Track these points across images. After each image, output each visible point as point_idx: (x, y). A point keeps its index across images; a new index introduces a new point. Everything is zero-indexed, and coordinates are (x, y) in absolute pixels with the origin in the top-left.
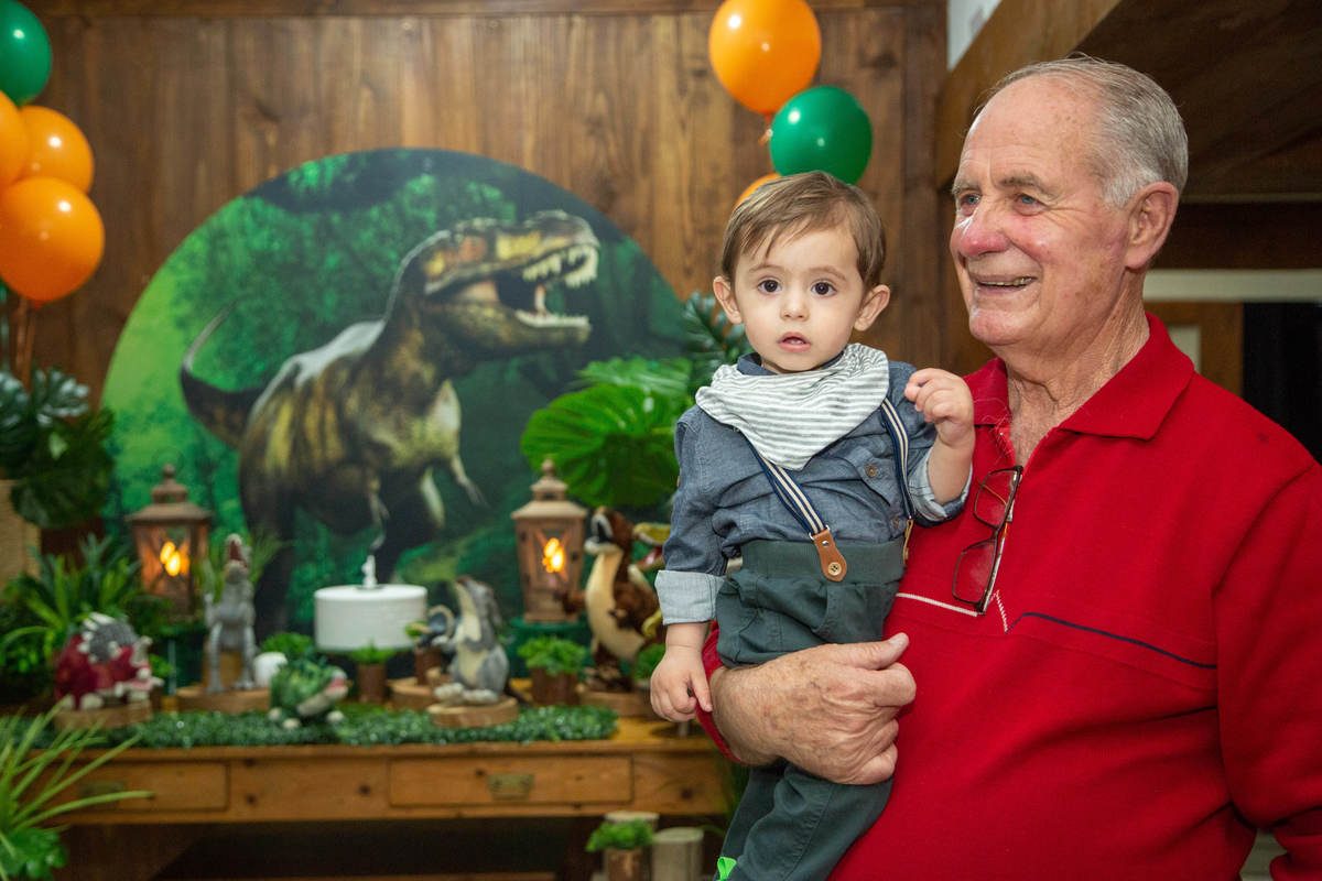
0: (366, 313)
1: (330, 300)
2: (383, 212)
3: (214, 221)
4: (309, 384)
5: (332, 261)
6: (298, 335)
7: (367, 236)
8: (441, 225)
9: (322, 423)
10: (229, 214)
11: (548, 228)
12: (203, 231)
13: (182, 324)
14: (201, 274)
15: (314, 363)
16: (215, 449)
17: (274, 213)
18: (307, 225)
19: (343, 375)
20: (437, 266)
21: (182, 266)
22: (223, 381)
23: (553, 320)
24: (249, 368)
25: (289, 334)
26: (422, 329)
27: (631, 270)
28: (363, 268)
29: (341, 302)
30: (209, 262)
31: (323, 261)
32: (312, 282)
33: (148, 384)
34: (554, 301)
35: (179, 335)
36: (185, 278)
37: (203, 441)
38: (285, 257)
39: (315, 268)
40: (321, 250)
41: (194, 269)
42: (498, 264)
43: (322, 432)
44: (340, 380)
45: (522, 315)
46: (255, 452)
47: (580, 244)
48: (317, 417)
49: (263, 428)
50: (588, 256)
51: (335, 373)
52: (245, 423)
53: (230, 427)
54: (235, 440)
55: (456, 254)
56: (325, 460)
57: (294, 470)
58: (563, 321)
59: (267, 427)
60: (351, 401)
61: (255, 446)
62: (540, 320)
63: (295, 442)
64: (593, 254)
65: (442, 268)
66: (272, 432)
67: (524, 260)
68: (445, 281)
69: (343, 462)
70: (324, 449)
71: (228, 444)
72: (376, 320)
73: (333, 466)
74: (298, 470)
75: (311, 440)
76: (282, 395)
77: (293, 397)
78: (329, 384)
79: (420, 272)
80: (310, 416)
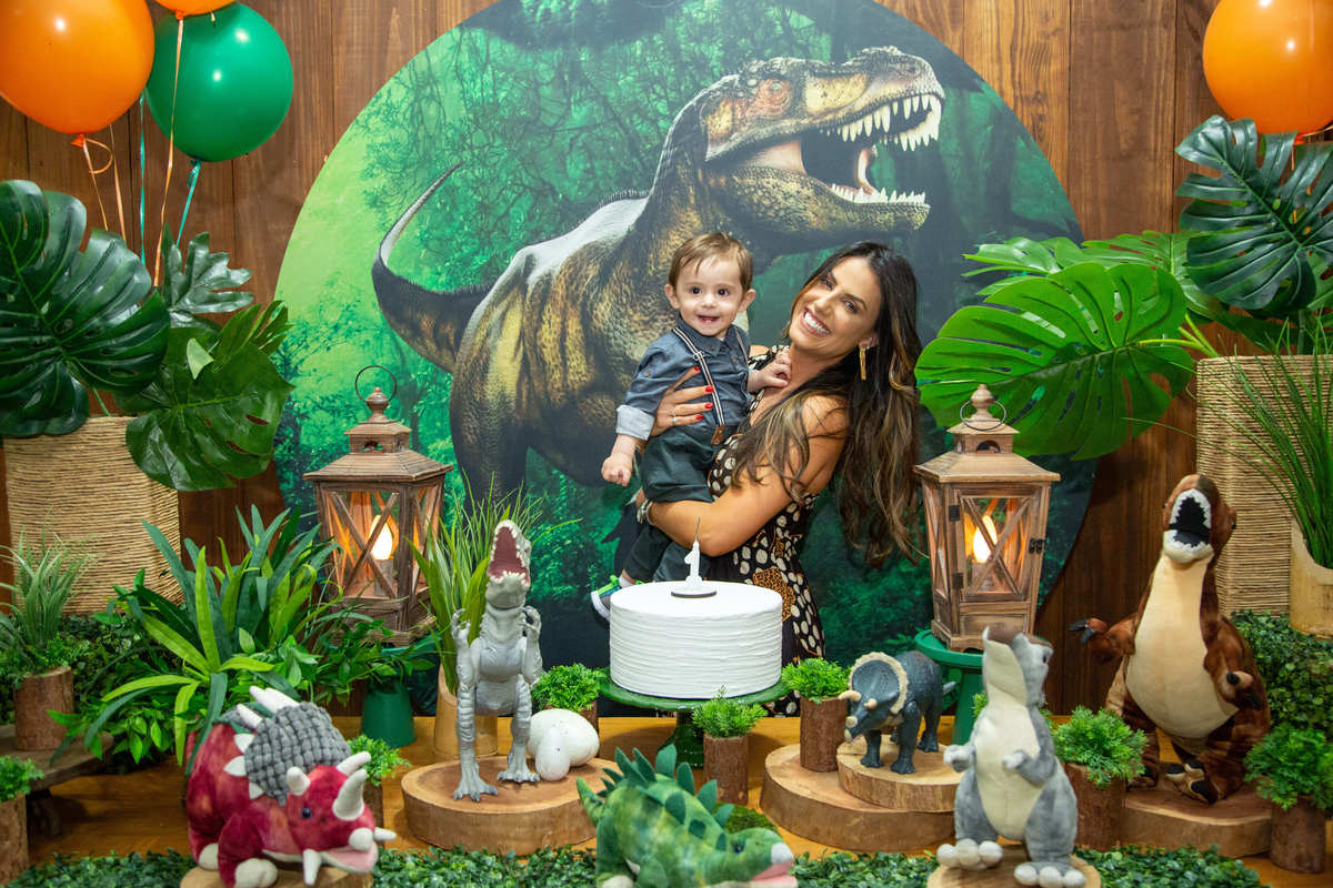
0: (625, 187)
2: (648, 47)
3: (420, 61)
4: (546, 281)
5: (578, 115)
6: (530, 217)
7: (627, 80)
8: (729, 65)
9: (563, 335)
10: (439, 52)
11: (875, 69)
12: (404, 74)
13: (376, 202)
14: (402, 135)
15: (552, 255)
16: (420, 370)
17: (501, 50)
18: (545, 66)
19: (592, 271)
20: (721, 122)
21: (375, 122)
22: (430, 278)
23: (879, 197)
24: (466, 262)
25: (519, 216)
26: (698, 208)
27: (989, 129)
28: (621, 125)
29: (590, 171)
30: (412, 117)
31: (566, 115)
32: (550, 145)
33: (331, 284)
34: (880, 171)
35: (373, 218)
36: (380, 139)
37: (404, 362)
38: (515, 110)
39: (556, 125)
40: (565, 100)
41: (393, 127)
42: (805, 121)
43: (563, 349)
44: (587, 277)
45: (836, 190)
46: (472, 375)
47: (920, 95)
48: (557, 328)
49: (484, 342)
50: (929, 109)
51: (581, 268)
52: (459, 336)
53: (441, 342)
54: (447, 359)
55: (748, 105)
56: (565, 386)
57: (524, 400)
58: (893, 199)
59: (489, 341)
60: (602, 307)
61: (473, 368)
62: (860, 198)
63: (525, 362)
64: (936, 106)
65: (729, 124)
66: (495, 347)
67: (840, 114)
68: (733, 144)
69: (590, 390)
70: (566, 371)
71: (438, 365)
72: (637, 197)
73: (577, 393)
74: (529, 399)
75: (548, 358)
76: (509, 298)
77: (524, 299)
78: (572, 283)
79: (699, 130)
80: (545, 327)
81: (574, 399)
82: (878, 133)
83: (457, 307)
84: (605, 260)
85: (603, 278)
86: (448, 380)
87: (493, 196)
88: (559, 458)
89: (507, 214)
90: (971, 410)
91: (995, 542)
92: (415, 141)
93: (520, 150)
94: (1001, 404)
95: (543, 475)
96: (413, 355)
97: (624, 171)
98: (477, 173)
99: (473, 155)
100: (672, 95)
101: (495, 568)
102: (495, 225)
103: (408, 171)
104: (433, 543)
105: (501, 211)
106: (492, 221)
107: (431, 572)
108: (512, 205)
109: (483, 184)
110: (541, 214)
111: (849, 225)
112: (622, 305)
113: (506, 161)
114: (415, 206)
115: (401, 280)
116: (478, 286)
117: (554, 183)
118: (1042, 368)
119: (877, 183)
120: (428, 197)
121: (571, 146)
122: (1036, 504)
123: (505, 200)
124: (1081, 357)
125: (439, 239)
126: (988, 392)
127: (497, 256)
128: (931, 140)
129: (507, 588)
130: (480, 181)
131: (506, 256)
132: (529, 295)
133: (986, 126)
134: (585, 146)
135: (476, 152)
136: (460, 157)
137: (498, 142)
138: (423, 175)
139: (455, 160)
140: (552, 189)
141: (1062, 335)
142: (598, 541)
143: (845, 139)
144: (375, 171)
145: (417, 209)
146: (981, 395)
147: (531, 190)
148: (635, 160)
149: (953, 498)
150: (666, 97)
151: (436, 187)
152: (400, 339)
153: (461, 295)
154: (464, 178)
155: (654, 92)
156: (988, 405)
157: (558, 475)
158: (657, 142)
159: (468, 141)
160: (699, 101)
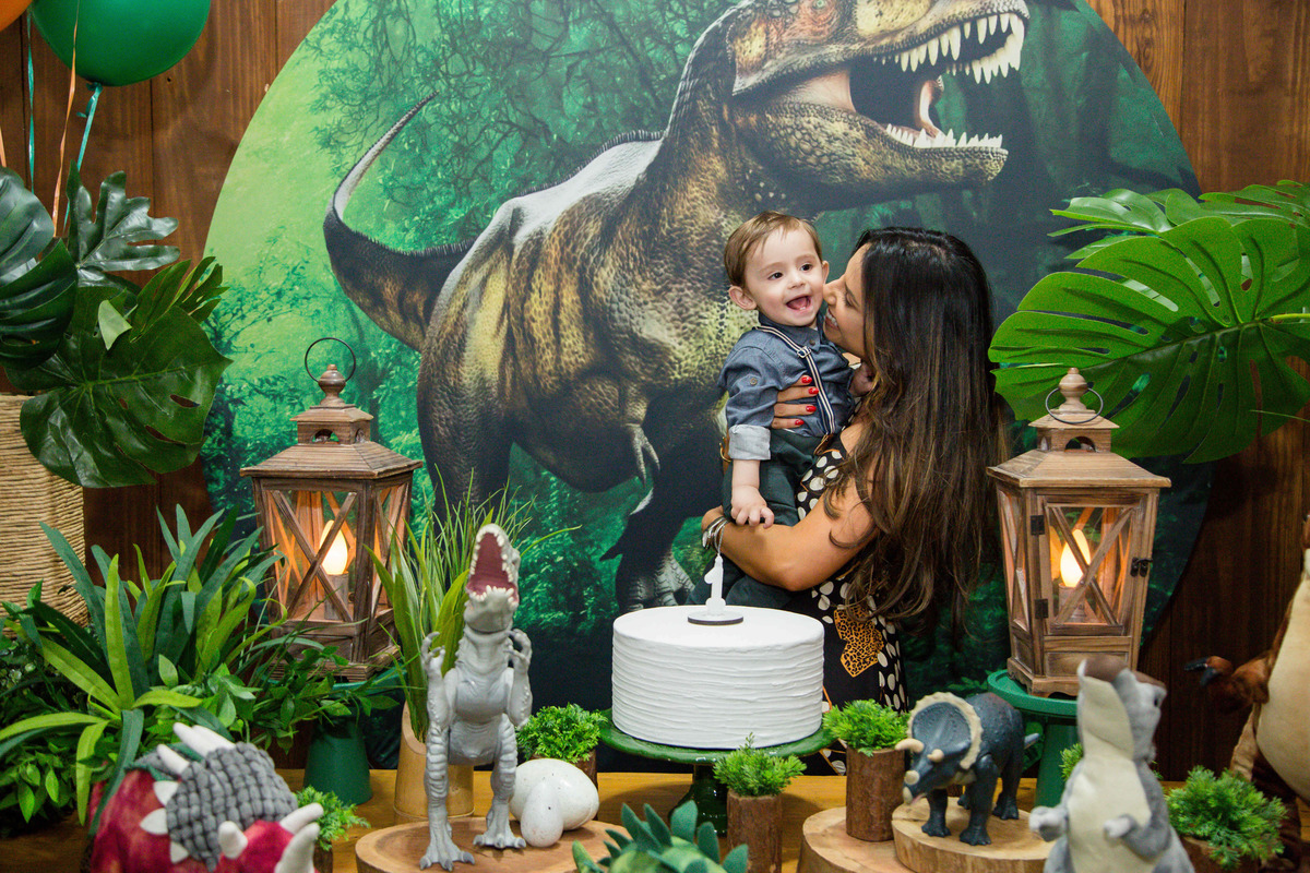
0: (634, 126)
1: (574, 102)
4: (537, 241)
5: (578, 37)
6: (518, 161)
9: (557, 306)
13: (329, 141)
14: (362, 60)
15: (544, 210)
16: (381, 347)
19: (593, 229)
20: (752, 47)
21: (329, 43)
22: (396, 236)
23: (944, 140)
24: (439, 216)
25: (504, 160)
26: (723, 153)
27: (1084, 55)
28: (630, 50)
29: (591, 106)
30: (374, 34)
31: (563, 37)
32: (544, 73)
33: (274, 241)
34: (947, 108)
35: (326, 159)
36: (335, 64)
37: (361, 334)
38: (500, 30)
39: (550, 49)
40: (561, 19)
41: (350, 49)
42: (856, 47)
43: (556, 323)
44: (586, 236)
45: (892, 132)
46: (445, 353)
47: (999, 14)
48: (549, 298)
49: (460, 314)
50: (1009, 31)
51: (579, 225)
52: (430, 305)
53: (407, 313)
54: (414, 334)
55: (786, 26)
56: (558, 369)
57: (508, 385)
58: (963, 143)
59: (466, 313)
60: (604, 273)
61: (447, 345)
62: (922, 142)
63: (510, 338)
64: (1018, 27)
65: (762, 51)
66: (473, 321)
67: (899, 38)
68: (766, 75)
69: (588, 373)
70: (559, 351)
71: (402, 340)
72: (648, 139)
73: (572, 378)
74: (514, 383)
75: (538, 335)
76: (491, 261)
77: (509, 262)
78: (568, 243)
79: (724, 58)
80: (535, 296)
81: (568, 385)
82: (945, 61)
83: (427, 270)
84: (611, 215)
85: (606, 238)
86: (415, 360)
87: (472, 136)
88: (550, 457)
89: (489, 157)
90: (1059, 399)
91: (1088, 561)
92: (378, 66)
93: (506, 80)
94: (1096, 391)
95: (530, 476)
96: (373, 329)
97: (634, 108)
98: (453, 107)
99: (449, 85)
100: (693, 13)
101: (476, 582)
102: (475, 170)
103: (369, 103)
104: (398, 555)
105: (482, 154)
106: (471, 166)
107: (395, 590)
108: (494, 149)
109: (462, 121)
110: (531, 160)
111: (907, 174)
112: (629, 270)
113: (489, 93)
114: (378, 147)
115: (358, 237)
116: (454, 246)
117: (548, 120)
118: (1148, 349)
119: (943, 122)
120: (393, 136)
121: (569, 74)
122: (1140, 516)
123: (488, 142)
124: (1197, 335)
125: (407, 188)
126: (1080, 378)
127: (477, 209)
128: (1011, 70)
129: (491, 606)
130: (458, 118)
131: (488, 209)
132: (515, 257)
133: (1079, 53)
134: (585, 75)
135: (452, 81)
136: (433, 87)
137: (480, 69)
138: (387, 109)
139: (427, 91)
140: (545, 127)
141: (1174, 308)
142: (596, 558)
143: (904, 68)
144: (328, 103)
145: (380, 151)
146: (1071, 380)
147: (520, 129)
148: (646, 94)
149: (1037, 506)
150: (685, 17)
151: (404, 123)
152: (357, 310)
153: (433, 256)
154: (438, 114)
155: (671, 10)
156: (1082, 393)
157: (547, 477)
158: (673, 71)
159: (443, 68)
160: (726, 22)
